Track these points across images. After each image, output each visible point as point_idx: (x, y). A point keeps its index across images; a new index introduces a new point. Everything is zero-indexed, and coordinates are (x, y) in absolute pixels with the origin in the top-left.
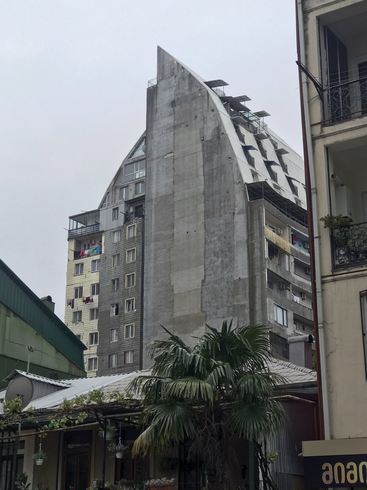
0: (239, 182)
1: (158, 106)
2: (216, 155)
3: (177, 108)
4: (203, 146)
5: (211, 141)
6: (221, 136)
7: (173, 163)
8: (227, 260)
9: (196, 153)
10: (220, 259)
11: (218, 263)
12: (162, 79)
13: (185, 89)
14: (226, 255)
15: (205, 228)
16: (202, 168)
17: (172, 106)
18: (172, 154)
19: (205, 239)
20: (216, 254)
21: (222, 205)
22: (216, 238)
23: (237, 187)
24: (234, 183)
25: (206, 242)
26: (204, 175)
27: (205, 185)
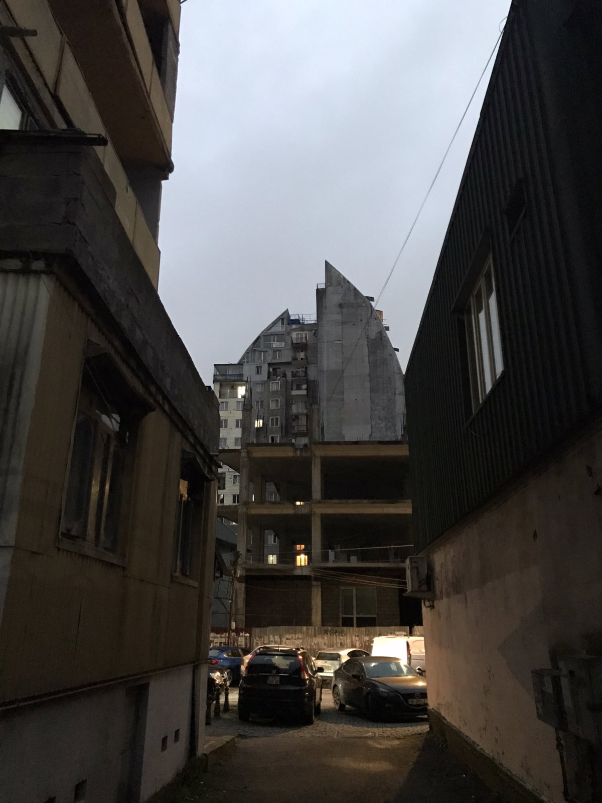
0: (399, 373)
1: (327, 305)
2: (379, 351)
3: (344, 310)
4: (368, 342)
5: (375, 340)
6: (383, 339)
7: (342, 348)
8: (390, 424)
9: (362, 345)
10: (384, 423)
11: (383, 425)
12: (330, 286)
13: (351, 298)
14: (389, 421)
15: (371, 399)
16: (368, 358)
17: (340, 307)
18: (341, 342)
19: (371, 406)
20: (380, 419)
21: (385, 385)
22: (380, 408)
23: (397, 377)
24: (395, 373)
25: (372, 410)
26: (369, 363)
27: (370, 370)
